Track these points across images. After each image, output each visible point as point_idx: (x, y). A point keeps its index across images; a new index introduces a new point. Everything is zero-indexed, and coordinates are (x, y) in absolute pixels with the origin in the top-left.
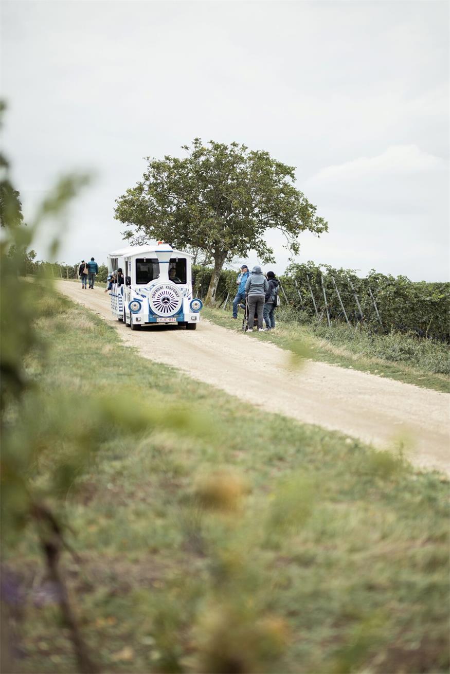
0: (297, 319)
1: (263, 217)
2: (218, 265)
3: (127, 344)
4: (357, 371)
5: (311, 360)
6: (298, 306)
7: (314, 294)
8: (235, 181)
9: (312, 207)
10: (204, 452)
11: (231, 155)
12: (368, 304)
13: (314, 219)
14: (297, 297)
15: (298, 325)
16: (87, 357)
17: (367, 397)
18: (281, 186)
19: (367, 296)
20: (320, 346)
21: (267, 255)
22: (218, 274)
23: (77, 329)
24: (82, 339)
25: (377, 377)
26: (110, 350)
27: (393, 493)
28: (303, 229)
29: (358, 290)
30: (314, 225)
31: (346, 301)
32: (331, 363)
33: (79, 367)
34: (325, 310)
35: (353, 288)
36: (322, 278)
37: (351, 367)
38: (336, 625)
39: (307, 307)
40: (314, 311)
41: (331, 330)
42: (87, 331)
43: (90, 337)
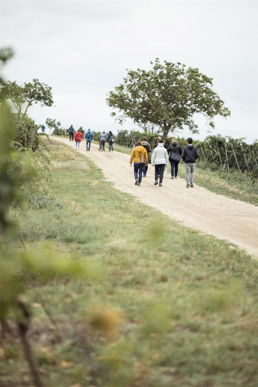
0: (210, 168)
1: (193, 106)
2: (165, 134)
3: (108, 180)
4: (242, 201)
5: (215, 193)
6: (210, 160)
7: (220, 153)
8: (177, 85)
9: (222, 101)
10: (142, 252)
11: (176, 70)
12: (252, 160)
13: (223, 108)
14: (210, 155)
15: (211, 171)
16: (82, 188)
17: (246, 218)
18: (204, 89)
19: (251, 155)
20: (221, 185)
21: (194, 129)
22: (165, 139)
23: (79, 170)
24: (81, 176)
25: (253, 206)
26: (96, 184)
27: (253, 284)
28: (216, 114)
29: (246, 151)
30: (222, 112)
31: (239, 158)
32: (226, 196)
33: (77, 195)
34: (227, 162)
35: (243, 151)
36: (225, 143)
37: (238, 199)
38: (208, 373)
39: (216, 161)
40: (220, 163)
41: (229, 175)
42: (85, 171)
43: (86, 176)
